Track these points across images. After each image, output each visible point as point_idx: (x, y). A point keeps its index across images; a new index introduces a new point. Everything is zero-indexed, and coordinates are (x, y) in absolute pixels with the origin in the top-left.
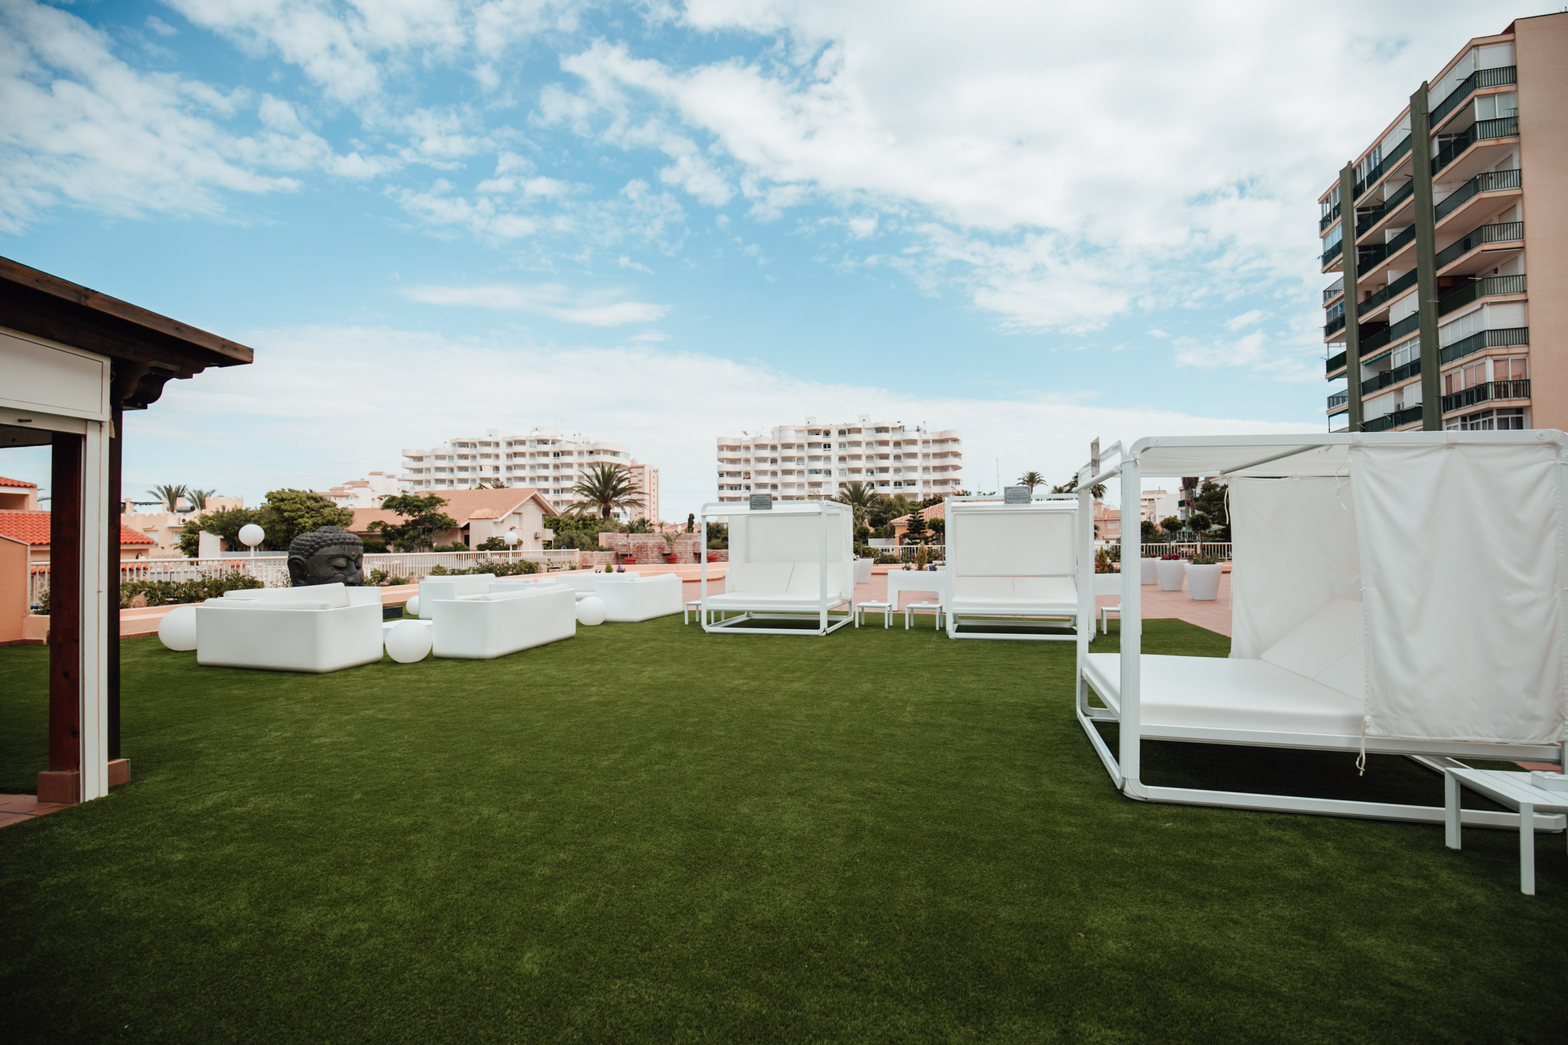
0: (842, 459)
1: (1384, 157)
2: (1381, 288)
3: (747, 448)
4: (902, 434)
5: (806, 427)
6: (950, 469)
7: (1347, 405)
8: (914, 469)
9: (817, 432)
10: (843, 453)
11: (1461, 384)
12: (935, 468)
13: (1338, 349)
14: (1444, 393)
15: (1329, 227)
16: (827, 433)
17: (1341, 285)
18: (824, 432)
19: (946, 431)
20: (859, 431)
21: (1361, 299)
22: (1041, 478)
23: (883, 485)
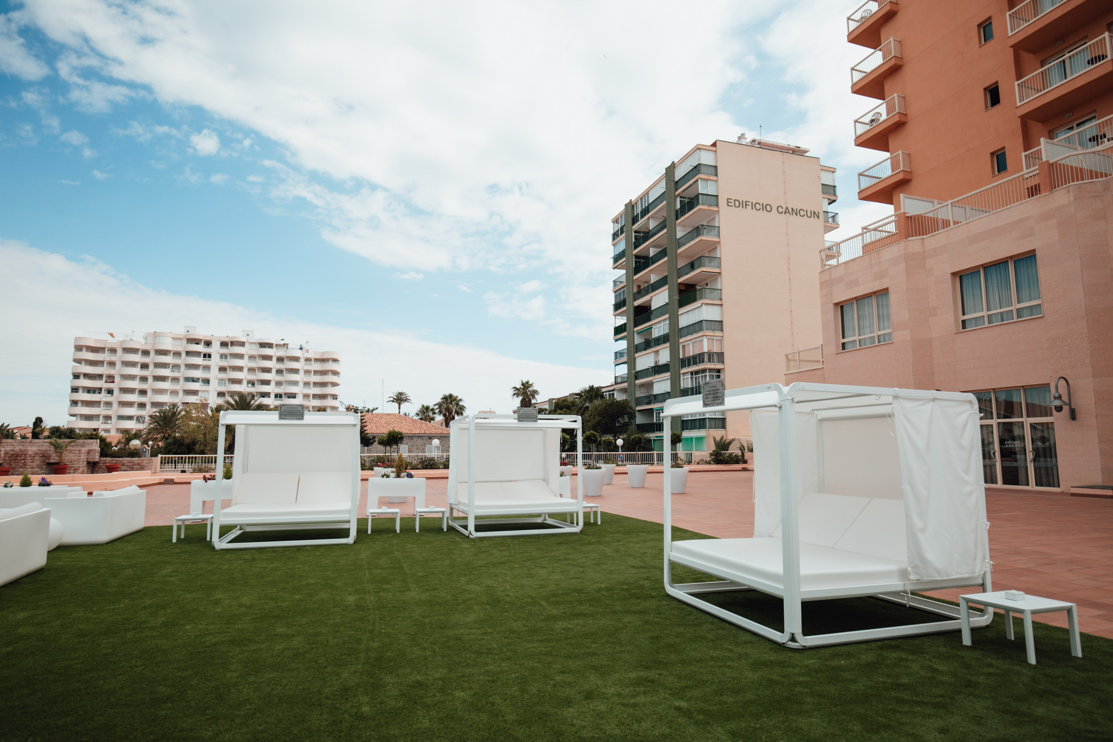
0: (223, 369)
1: (650, 202)
2: (646, 285)
3: (113, 351)
4: (286, 351)
5: (186, 336)
6: (329, 385)
7: (626, 359)
8: (295, 383)
9: (197, 342)
10: (224, 363)
11: (691, 352)
12: (315, 384)
13: (621, 321)
14: (681, 357)
15: (618, 239)
16: (208, 344)
17: (624, 279)
18: (205, 342)
19: (327, 352)
20: (242, 344)
21: (635, 290)
22: (408, 398)
23: (263, 397)
